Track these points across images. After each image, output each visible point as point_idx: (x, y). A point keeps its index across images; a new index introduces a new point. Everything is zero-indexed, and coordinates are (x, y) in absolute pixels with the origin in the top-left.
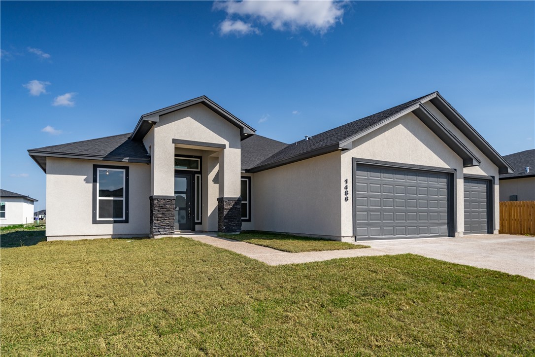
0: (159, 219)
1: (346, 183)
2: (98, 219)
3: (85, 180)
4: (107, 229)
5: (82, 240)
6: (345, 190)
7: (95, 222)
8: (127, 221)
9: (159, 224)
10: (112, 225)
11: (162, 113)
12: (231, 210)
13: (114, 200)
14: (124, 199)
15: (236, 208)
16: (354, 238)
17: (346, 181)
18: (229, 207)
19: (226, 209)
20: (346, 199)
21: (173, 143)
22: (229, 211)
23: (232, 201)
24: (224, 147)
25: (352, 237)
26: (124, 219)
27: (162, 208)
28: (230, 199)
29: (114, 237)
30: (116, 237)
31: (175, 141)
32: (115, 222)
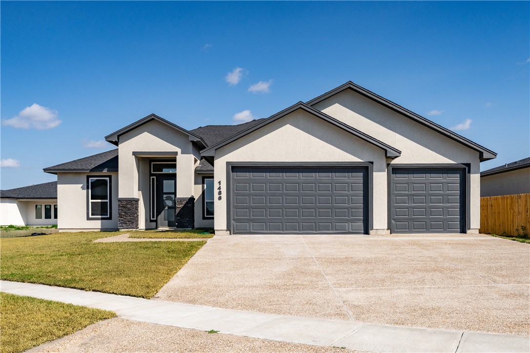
0: (122, 216)
1: (220, 184)
2: (90, 216)
3: (81, 187)
4: (97, 224)
5: (79, 232)
6: (219, 190)
7: (88, 219)
8: (110, 218)
9: (122, 220)
10: (100, 221)
11: (119, 134)
12: (182, 208)
13: (101, 202)
14: (108, 201)
15: (187, 206)
16: (229, 232)
17: (220, 183)
18: (181, 206)
19: (178, 208)
20: (220, 198)
21: (133, 155)
22: (181, 210)
23: (184, 200)
24: (176, 153)
25: (226, 230)
26: (108, 216)
27: (125, 207)
28: (182, 200)
29: (102, 230)
30: (104, 230)
31: (134, 153)
32: (102, 219)
